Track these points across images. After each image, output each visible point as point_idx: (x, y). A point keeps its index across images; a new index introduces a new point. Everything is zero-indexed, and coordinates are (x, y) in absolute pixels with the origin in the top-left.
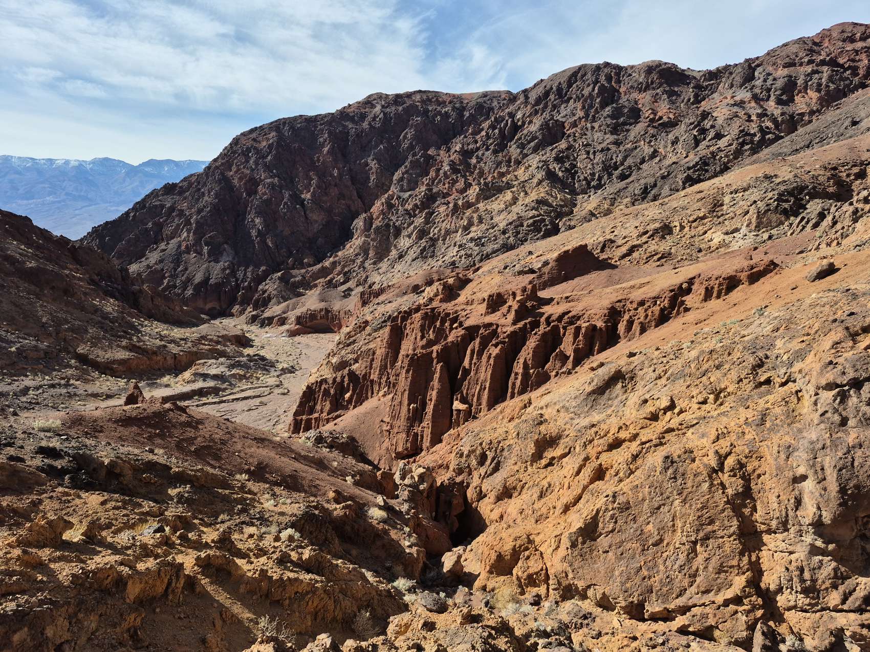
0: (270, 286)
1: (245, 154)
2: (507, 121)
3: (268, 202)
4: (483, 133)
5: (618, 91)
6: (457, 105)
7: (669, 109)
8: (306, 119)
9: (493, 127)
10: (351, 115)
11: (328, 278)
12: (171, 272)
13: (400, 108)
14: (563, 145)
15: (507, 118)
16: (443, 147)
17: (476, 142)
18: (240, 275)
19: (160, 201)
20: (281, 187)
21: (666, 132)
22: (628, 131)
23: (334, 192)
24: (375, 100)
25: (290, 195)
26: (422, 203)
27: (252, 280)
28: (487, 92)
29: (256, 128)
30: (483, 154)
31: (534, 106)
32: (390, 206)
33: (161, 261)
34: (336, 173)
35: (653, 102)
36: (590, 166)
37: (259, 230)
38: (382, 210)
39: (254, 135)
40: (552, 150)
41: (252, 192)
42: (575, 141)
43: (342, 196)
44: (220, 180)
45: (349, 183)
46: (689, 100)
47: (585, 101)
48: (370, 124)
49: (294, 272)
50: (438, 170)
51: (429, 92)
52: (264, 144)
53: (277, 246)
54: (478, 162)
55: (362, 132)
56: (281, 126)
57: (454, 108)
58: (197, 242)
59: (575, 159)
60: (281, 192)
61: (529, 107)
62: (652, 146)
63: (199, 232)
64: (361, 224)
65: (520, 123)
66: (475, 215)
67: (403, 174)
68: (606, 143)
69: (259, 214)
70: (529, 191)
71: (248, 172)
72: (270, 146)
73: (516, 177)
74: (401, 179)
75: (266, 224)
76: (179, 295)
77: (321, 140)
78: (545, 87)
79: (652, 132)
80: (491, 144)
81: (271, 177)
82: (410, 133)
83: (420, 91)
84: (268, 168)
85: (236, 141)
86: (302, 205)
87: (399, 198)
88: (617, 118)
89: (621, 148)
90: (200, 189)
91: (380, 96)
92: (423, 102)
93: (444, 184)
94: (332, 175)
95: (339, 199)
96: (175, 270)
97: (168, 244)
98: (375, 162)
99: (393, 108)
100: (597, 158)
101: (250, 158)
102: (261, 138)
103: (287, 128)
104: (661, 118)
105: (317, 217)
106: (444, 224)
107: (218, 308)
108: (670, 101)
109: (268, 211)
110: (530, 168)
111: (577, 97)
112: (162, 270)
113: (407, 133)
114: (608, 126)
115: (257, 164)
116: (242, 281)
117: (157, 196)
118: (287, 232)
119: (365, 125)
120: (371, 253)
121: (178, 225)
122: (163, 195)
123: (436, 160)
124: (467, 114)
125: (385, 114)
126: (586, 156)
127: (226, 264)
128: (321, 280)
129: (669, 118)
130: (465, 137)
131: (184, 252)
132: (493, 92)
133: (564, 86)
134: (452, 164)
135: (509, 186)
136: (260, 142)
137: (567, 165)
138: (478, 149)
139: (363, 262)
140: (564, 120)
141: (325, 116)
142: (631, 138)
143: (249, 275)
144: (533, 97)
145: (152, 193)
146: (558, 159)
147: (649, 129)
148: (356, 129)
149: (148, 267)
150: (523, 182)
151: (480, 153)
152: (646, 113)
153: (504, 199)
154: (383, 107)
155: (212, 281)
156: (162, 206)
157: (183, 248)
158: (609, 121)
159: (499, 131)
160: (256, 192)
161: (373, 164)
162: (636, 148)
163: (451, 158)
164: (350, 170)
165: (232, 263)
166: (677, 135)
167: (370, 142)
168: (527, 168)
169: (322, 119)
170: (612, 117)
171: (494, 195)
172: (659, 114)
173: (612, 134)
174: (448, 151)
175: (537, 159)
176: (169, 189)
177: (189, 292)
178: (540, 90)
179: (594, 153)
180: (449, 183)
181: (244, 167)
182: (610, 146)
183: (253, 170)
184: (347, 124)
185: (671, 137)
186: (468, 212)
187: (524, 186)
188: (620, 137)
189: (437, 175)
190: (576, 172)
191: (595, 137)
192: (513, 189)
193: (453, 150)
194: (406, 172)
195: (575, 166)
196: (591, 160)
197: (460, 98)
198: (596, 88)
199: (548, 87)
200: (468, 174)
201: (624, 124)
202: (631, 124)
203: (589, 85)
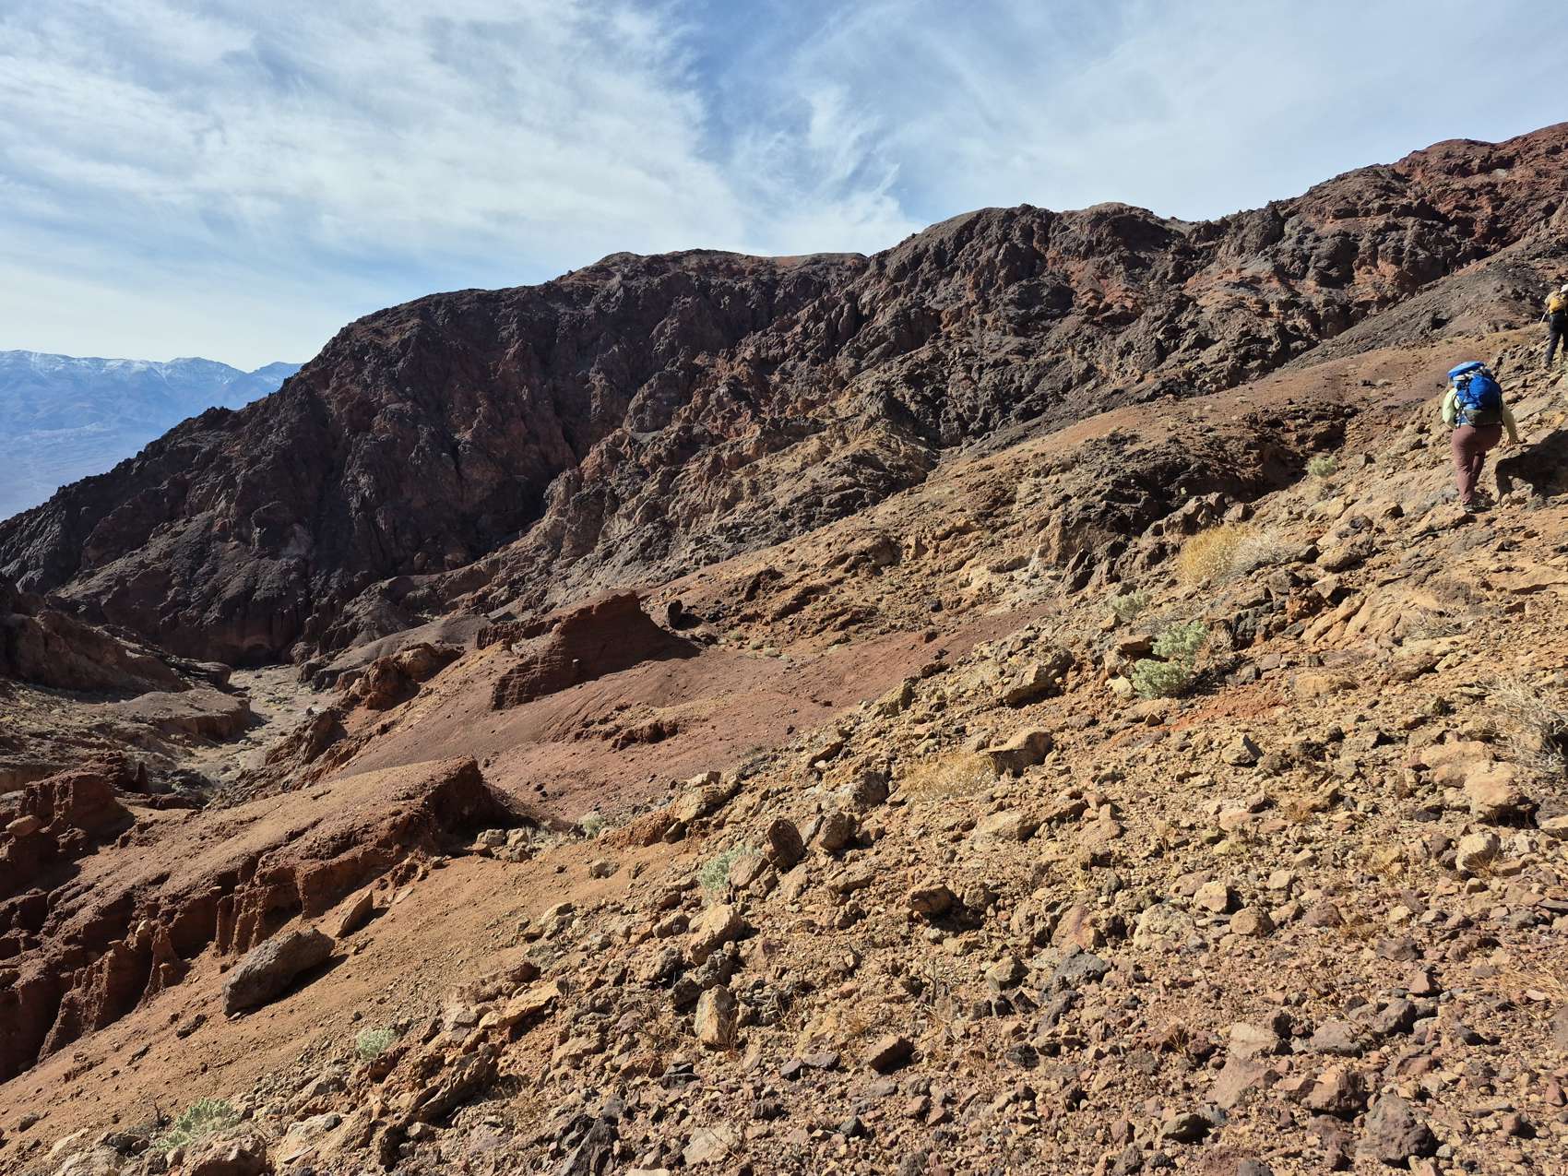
0: (362, 608)
1: (357, 356)
2: (842, 307)
3: (388, 447)
4: (798, 329)
5: (1042, 258)
6: (765, 278)
7: (1127, 290)
8: (479, 296)
9: (815, 317)
10: (565, 290)
11: (479, 592)
12: (183, 575)
13: (657, 281)
14: (924, 353)
15: (843, 302)
16: (723, 352)
17: (783, 344)
18: (317, 582)
19: (193, 440)
20: (416, 418)
21: (1112, 333)
22: (1047, 329)
23: (517, 429)
24: (615, 264)
25: (431, 434)
26: (670, 452)
27: (337, 592)
28: (820, 255)
29: (386, 311)
30: (794, 367)
31: (892, 281)
32: (615, 456)
33: (169, 555)
34: (525, 395)
35: (1099, 278)
36: (969, 393)
37: (363, 496)
38: (600, 466)
39: (379, 324)
40: (902, 363)
41: (361, 426)
42: (948, 346)
43: (533, 436)
44: (301, 403)
45: (549, 414)
46: (1166, 274)
47: (980, 273)
48: (598, 308)
49: (416, 579)
50: (706, 394)
51: (716, 252)
52: (395, 339)
53: (395, 529)
54: (783, 381)
55: (581, 321)
56: (432, 308)
57: (757, 283)
58: (243, 517)
59: (944, 380)
60: (415, 427)
61: (884, 283)
62: (1085, 359)
63: (247, 502)
64: (561, 489)
65: (866, 312)
66: (746, 481)
67: (645, 399)
68: (1004, 351)
69: (367, 468)
70: (851, 438)
71: (359, 390)
72: (404, 344)
73: (832, 410)
74: (640, 409)
75: (380, 490)
76: (191, 620)
77: (505, 334)
78: (916, 247)
79: (1088, 332)
80: (811, 348)
81: (400, 400)
82: (670, 325)
83: (698, 252)
84: (395, 383)
85: (346, 333)
86: (454, 451)
87: (633, 441)
88: (1029, 306)
89: (1032, 361)
90: (267, 420)
91: (625, 258)
92: (701, 269)
93: (715, 420)
94: (517, 399)
95: (526, 443)
96: (193, 571)
97: (189, 521)
98: (602, 375)
99: (644, 280)
100: (985, 378)
101: (365, 364)
102: (390, 330)
103: (441, 311)
104: (1108, 307)
105: (481, 476)
106: (694, 495)
107: (267, 645)
108: (1131, 275)
109: (386, 464)
110: (860, 395)
111: (968, 266)
112: (168, 571)
113: (665, 325)
114: (1010, 320)
115: (375, 374)
116: (319, 596)
117: (191, 431)
118: (419, 502)
119: (589, 309)
120: (567, 546)
121: (213, 486)
122: (200, 429)
123: (708, 375)
124: (780, 293)
125: (627, 290)
126: (963, 375)
127: (292, 562)
128: (467, 596)
129: (1123, 307)
130: (765, 334)
131: (217, 538)
132: (832, 255)
133: (950, 246)
134: (735, 386)
135: (817, 427)
136: (387, 336)
137: (927, 391)
138: (785, 357)
139: (549, 563)
140: (940, 307)
141: (517, 291)
142: (1051, 343)
143: (334, 583)
144: (892, 265)
145: (182, 425)
146: (912, 380)
147: (1085, 326)
148: (572, 315)
149: (142, 565)
150: (843, 420)
151: (789, 364)
152: (1084, 298)
153: (803, 452)
154: (625, 277)
155: (258, 595)
156: (194, 450)
157: (215, 529)
158: (1012, 311)
159: (827, 326)
160: (368, 428)
161: (597, 380)
162: (1057, 361)
163: (734, 372)
164: (555, 389)
165: (304, 560)
166: (1131, 338)
167: (596, 339)
168: (854, 395)
169: (510, 297)
170: (1018, 303)
171: (789, 443)
172: (1108, 300)
173: (1017, 334)
174: (731, 359)
175: (873, 379)
176: (216, 418)
177: (213, 614)
178: (906, 255)
179: (981, 369)
180: (724, 418)
181: (352, 381)
182: (1010, 357)
183: (367, 386)
184: (556, 306)
185: (1120, 342)
186: (739, 475)
187: (842, 429)
188: (1031, 341)
189: (705, 403)
190: (944, 404)
191: (987, 340)
192: (823, 434)
193: (739, 358)
194: (650, 396)
195: (943, 393)
196: (974, 382)
197: (770, 265)
198: (1002, 251)
199: (921, 247)
200: (762, 402)
201: (1041, 316)
202: (1053, 318)
203: (990, 245)
